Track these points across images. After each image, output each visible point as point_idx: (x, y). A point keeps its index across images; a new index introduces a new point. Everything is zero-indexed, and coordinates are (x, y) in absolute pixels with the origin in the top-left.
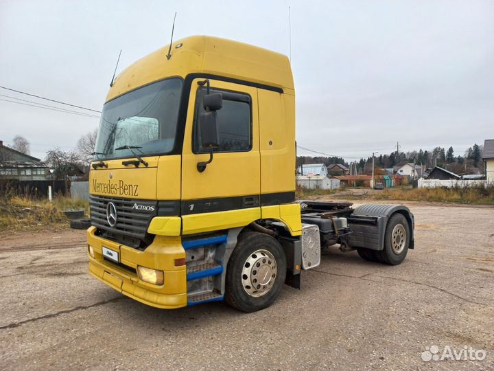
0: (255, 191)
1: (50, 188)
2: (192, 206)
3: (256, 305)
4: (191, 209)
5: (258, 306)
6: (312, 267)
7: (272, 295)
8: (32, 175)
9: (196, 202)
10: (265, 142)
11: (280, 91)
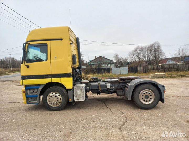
0: (49, 73)
1: (103, 70)
2: (26, 77)
3: (52, 109)
4: (26, 78)
5: (53, 110)
6: (79, 101)
7: (59, 107)
8: (107, 66)
9: (27, 76)
10: (53, 57)
11: (61, 39)
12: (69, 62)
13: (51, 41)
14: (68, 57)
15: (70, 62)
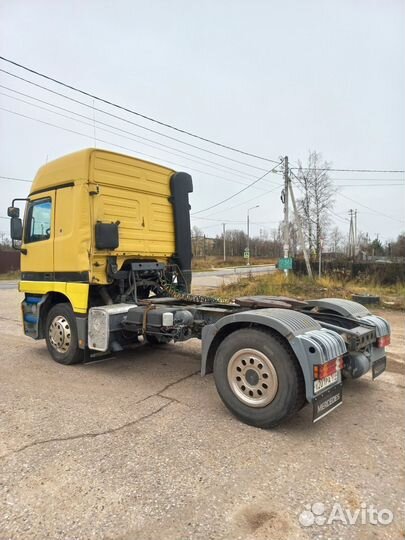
6: (97, 349)
11: (71, 184)
12: (83, 241)
13: (58, 190)
14: (81, 228)
15: (85, 243)
